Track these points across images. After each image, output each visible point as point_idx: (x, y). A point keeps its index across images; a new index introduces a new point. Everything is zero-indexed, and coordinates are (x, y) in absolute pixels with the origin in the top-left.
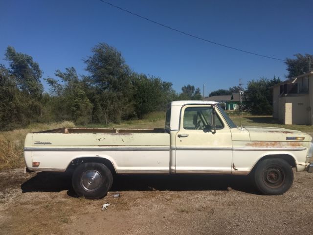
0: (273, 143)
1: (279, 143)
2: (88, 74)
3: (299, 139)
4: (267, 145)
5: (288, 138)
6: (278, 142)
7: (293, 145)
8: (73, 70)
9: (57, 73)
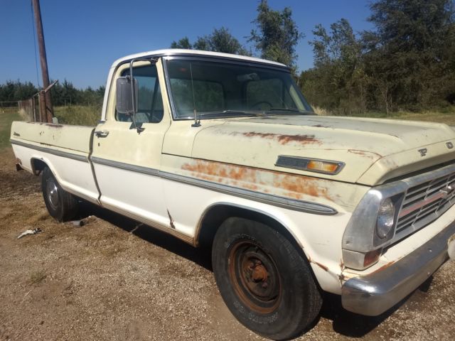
0: (237, 170)
1: (253, 175)
2: (373, 28)
3: (323, 167)
4: (223, 174)
5: (283, 161)
6: (249, 171)
7: (292, 188)
8: (344, 22)
9: (317, 30)
